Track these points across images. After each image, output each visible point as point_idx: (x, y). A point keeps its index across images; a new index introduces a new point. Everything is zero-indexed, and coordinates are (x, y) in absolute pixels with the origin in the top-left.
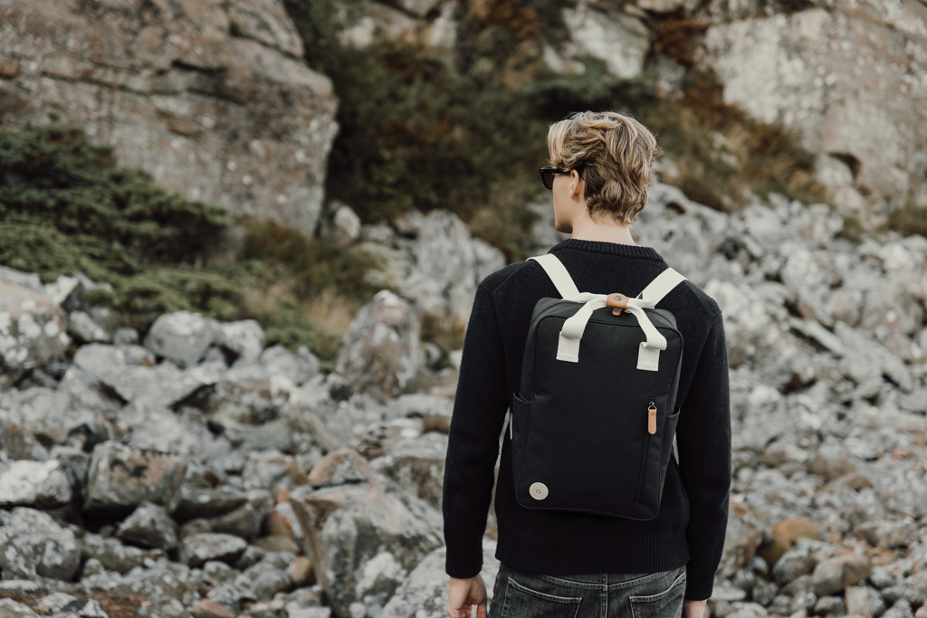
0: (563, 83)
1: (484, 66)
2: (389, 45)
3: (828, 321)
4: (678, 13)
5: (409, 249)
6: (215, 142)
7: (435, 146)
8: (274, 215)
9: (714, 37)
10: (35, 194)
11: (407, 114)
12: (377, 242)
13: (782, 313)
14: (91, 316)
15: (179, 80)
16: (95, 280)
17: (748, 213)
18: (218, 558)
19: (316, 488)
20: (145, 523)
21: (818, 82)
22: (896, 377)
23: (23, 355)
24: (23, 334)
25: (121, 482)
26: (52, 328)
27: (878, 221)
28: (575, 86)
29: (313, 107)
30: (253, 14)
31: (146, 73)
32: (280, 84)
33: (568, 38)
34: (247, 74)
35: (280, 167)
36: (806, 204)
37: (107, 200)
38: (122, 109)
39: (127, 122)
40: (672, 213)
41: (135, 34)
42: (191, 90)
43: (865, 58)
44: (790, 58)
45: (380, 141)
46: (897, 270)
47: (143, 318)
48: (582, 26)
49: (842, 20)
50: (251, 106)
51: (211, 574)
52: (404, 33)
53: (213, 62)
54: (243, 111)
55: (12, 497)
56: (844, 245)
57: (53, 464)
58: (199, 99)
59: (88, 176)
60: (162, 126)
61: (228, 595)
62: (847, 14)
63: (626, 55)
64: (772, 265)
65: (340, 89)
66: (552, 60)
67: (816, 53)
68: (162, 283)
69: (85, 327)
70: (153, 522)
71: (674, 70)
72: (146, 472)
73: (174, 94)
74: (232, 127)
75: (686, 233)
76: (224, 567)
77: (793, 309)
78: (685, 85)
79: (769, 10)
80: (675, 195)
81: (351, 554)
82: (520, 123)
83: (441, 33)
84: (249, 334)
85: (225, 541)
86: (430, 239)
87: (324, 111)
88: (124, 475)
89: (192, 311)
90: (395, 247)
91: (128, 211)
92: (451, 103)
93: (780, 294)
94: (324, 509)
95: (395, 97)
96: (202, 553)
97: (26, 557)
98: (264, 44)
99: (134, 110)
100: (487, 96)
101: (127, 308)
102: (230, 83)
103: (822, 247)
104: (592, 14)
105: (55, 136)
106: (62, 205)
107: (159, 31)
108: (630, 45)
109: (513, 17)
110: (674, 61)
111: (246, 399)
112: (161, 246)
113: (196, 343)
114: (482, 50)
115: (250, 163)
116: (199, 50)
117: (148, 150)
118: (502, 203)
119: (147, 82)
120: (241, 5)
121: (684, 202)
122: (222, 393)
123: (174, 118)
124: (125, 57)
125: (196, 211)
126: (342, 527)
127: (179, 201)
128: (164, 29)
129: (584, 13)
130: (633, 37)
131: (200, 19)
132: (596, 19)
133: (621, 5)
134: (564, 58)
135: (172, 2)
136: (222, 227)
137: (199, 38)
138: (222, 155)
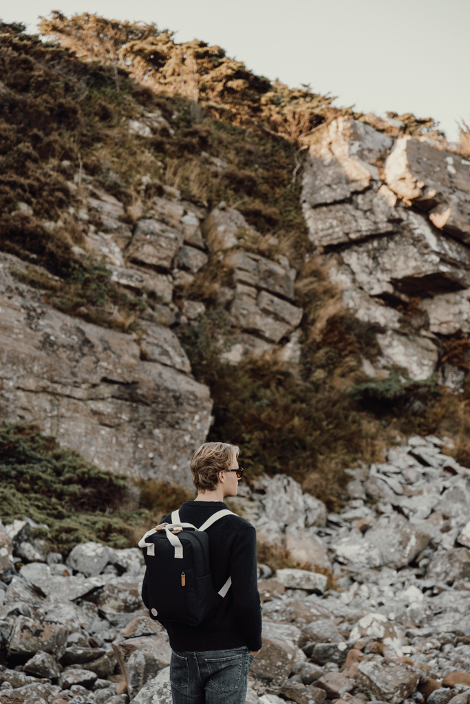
0: (373, 385)
1: (319, 374)
2: (253, 362)
4: (458, 335)
5: (260, 501)
6: (129, 430)
7: (280, 430)
8: (169, 478)
10: (4, 468)
11: (261, 408)
14: (33, 545)
15: (106, 390)
16: (37, 522)
18: (79, 683)
19: (127, 638)
20: (38, 662)
25: (27, 639)
26: (4, 552)
28: (381, 387)
29: (196, 406)
30: (157, 345)
31: (84, 386)
32: (174, 391)
33: (380, 353)
34: (152, 385)
35: (173, 447)
37: (49, 471)
38: (68, 410)
39: (71, 418)
40: (448, 475)
41: (77, 361)
42: (113, 397)
45: (243, 428)
47: (66, 546)
48: (390, 345)
50: (154, 405)
51: (74, 692)
52: (265, 352)
53: (130, 380)
54: (148, 408)
58: (119, 402)
59: (39, 456)
60: (95, 421)
61: (78, 700)
63: (421, 365)
65: (214, 393)
66: (368, 369)
68: (81, 523)
69: (29, 551)
70: (43, 661)
71: (457, 375)
72: (42, 634)
73: (103, 399)
74: (142, 419)
75: (455, 488)
76: (82, 688)
78: (464, 384)
80: (450, 462)
81: (142, 675)
82: (341, 412)
83: (290, 352)
84: (133, 556)
85: (85, 674)
86: (274, 493)
87: (204, 408)
88: (30, 635)
89: (97, 542)
90: (251, 500)
91: (62, 478)
92: (294, 401)
94: (129, 650)
95: (255, 397)
96: (70, 680)
98: (164, 365)
99: (76, 411)
100: (320, 396)
101: (56, 539)
102: (139, 392)
104: (396, 337)
105: (19, 430)
106: (21, 474)
107: (93, 359)
108: (423, 358)
109: (340, 341)
110: (456, 369)
111: (122, 596)
112: (83, 500)
113: (98, 561)
114: (318, 364)
115: (153, 444)
116: (119, 371)
117: (85, 436)
118: (326, 469)
119: (86, 392)
120: (150, 340)
121: (456, 466)
122: (107, 592)
123: (103, 414)
124: (70, 376)
125: (107, 477)
126: (138, 660)
127: (96, 471)
128: (96, 357)
129: (391, 336)
130: (425, 352)
131: (121, 350)
132: (399, 340)
133: (417, 331)
134: (376, 368)
135: (102, 340)
136: (124, 487)
137: (119, 363)
138: (134, 439)
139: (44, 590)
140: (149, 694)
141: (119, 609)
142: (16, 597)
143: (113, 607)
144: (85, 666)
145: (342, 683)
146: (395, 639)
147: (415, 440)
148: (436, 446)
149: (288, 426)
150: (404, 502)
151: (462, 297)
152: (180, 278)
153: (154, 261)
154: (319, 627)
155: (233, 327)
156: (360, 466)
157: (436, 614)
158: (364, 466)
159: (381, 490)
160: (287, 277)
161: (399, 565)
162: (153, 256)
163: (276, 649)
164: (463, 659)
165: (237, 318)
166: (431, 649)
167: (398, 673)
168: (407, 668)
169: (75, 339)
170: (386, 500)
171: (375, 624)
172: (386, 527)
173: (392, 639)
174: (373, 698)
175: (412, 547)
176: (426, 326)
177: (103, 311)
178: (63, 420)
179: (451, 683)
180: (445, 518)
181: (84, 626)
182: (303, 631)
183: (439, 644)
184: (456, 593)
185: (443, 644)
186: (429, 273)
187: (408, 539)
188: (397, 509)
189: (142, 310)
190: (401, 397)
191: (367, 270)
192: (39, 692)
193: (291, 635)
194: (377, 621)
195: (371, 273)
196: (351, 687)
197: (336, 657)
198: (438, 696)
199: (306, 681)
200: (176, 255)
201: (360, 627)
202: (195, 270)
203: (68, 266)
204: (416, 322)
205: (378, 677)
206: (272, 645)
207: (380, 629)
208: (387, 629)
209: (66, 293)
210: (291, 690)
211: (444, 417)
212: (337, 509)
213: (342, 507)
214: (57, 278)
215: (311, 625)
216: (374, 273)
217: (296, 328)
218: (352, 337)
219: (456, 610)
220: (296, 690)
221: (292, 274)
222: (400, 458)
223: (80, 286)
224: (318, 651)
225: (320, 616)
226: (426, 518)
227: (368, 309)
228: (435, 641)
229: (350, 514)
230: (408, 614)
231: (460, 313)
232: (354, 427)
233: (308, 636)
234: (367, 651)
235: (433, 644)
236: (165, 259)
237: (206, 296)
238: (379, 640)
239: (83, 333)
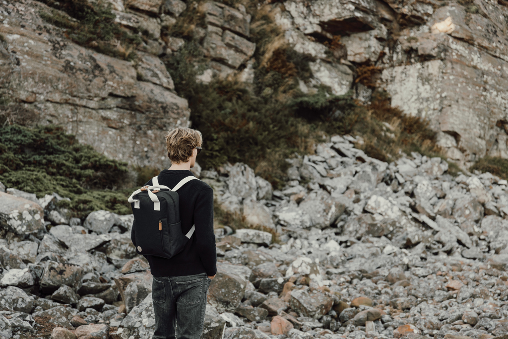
0: (306, 99)
1: (268, 91)
2: (219, 82)
3: (433, 215)
4: (367, 62)
5: (225, 182)
6: (130, 131)
7: (239, 131)
8: (159, 166)
9: (386, 74)
10: (37, 158)
11: (225, 115)
12: (209, 178)
13: (409, 210)
14: (59, 212)
15: (112, 102)
16: (62, 196)
17: (399, 162)
18: (92, 307)
19: (125, 274)
20: (61, 293)
21: (438, 96)
22: (463, 242)
23: (24, 228)
24: (25, 219)
25: (53, 276)
26: (37, 217)
27: (469, 165)
28: (312, 100)
29: (178, 113)
30: (149, 69)
31: (96, 99)
32: (162, 103)
33: (312, 76)
34: (146, 98)
36: (430, 157)
37: (71, 159)
38: (84, 116)
39: (87, 123)
40: (359, 162)
41: (91, 81)
42: (117, 107)
43: (462, 83)
44: (423, 84)
45: (212, 129)
46: (475, 188)
47: (83, 213)
48: (319, 70)
49: (449, 65)
50: (147, 113)
51: (88, 313)
52: (228, 75)
53: (129, 95)
54: (143, 115)
55: (8, 283)
56: (448, 177)
57: (27, 269)
58: (122, 110)
59: (63, 149)
60: (104, 124)
61: (90, 318)
62: (451, 62)
63: (341, 84)
64: (409, 187)
65: (191, 105)
66: (303, 87)
67: (436, 81)
68: (94, 197)
69: (56, 217)
70: (65, 292)
71: (366, 92)
72: (64, 273)
73: (110, 109)
74: (139, 123)
75: (364, 172)
76: (94, 310)
77: (414, 208)
78: (372, 98)
79: (413, 60)
80: (361, 153)
81: (135, 299)
82: (283, 118)
83: (246, 75)
85: (95, 300)
86: (234, 176)
87: (184, 115)
88: (56, 274)
89: (106, 210)
90: (218, 181)
91: (80, 165)
92: (249, 111)
93: (408, 201)
94: (126, 282)
95: (221, 108)
96: (85, 305)
97: (10, 304)
98: (155, 84)
99: (91, 117)
100: (268, 107)
101: (76, 208)
102: (137, 103)
103: (437, 179)
104: (323, 64)
105: (48, 130)
106: (50, 162)
107: (102, 79)
108: (342, 79)
109: (282, 67)
110: (366, 87)
111: (123, 247)
112: (95, 181)
113: (107, 224)
114: (267, 84)
115: (147, 141)
116: (122, 88)
117: (98, 135)
118: (272, 159)
119: (97, 104)
120: (144, 65)
121: (365, 157)
122: (113, 245)
123: (111, 120)
124: (86, 92)
125: (113, 164)
126: (132, 289)
127: (105, 160)
128: (105, 78)
129: (320, 64)
130: (344, 75)
131: (123, 73)
132: (325, 67)
133: (338, 60)
134: (308, 86)
135: (108, 65)
136: (126, 171)
137: (122, 82)
138: (133, 137)
139: (67, 244)
140: (139, 311)
141: (122, 257)
142: (47, 248)
143: (117, 256)
144: (96, 295)
145: (280, 305)
146: (318, 275)
147: (336, 138)
148: (350, 142)
149: (244, 128)
150: (327, 182)
151: (371, 35)
152: (166, 20)
153: (146, 8)
154: (264, 268)
155: (205, 56)
156: (296, 157)
157: (348, 260)
158: (300, 157)
159: (312, 173)
160: (244, 20)
161: (323, 226)
162: (146, 4)
163: (232, 281)
164: (365, 288)
165: (208, 50)
166: (344, 282)
167: (319, 298)
168: (325, 294)
169: (89, 65)
170: (315, 180)
171: (304, 264)
172: (314, 200)
173: (316, 275)
174: (301, 315)
175: (332, 213)
176: (345, 56)
177: (109, 44)
178: (81, 124)
179: (357, 304)
180: (356, 193)
181: (96, 269)
182: (253, 270)
183: (349, 279)
184: (363, 245)
185: (352, 279)
186: (347, 17)
187: (330, 208)
188: (323, 187)
189: (138, 44)
190: (326, 107)
191: (302, 15)
192: (61, 313)
193: (245, 273)
194: (305, 263)
195: (305, 18)
196: (286, 308)
197: (276, 288)
198: (347, 313)
199: (254, 304)
200: (163, 4)
201: (293, 267)
202: (177, 15)
203: (82, 10)
204: (338, 53)
205: (304, 301)
206: (230, 279)
207: (307, 268)
208: (312, 268)
209: (82, 31)
210: (243, 310)
211: (356, 122)
212: (280, 187)
213: (284, 186)
214: (75, 20)
215: (259, 266)
216: (307, 17)
217: (251, 57)
218: (292, 65)
219: (363, 256)
220: (247, 310)
221: (248, 18)
222: (325, 150)
223: (92, 26)
224: (263, 284)
225: (266, 260)
226: (343, 193)
227: (303, 44)
228: (346, 277)
229: (289, 191)
230: (329, 259)
231: (369, 47)
232: (292, 129)
233: (257, 274)
234: (298, 283)
235: (345, 279)
236: (154, 6)
237: (185, 34)
238: (307, 276)
239: (94, 60)
